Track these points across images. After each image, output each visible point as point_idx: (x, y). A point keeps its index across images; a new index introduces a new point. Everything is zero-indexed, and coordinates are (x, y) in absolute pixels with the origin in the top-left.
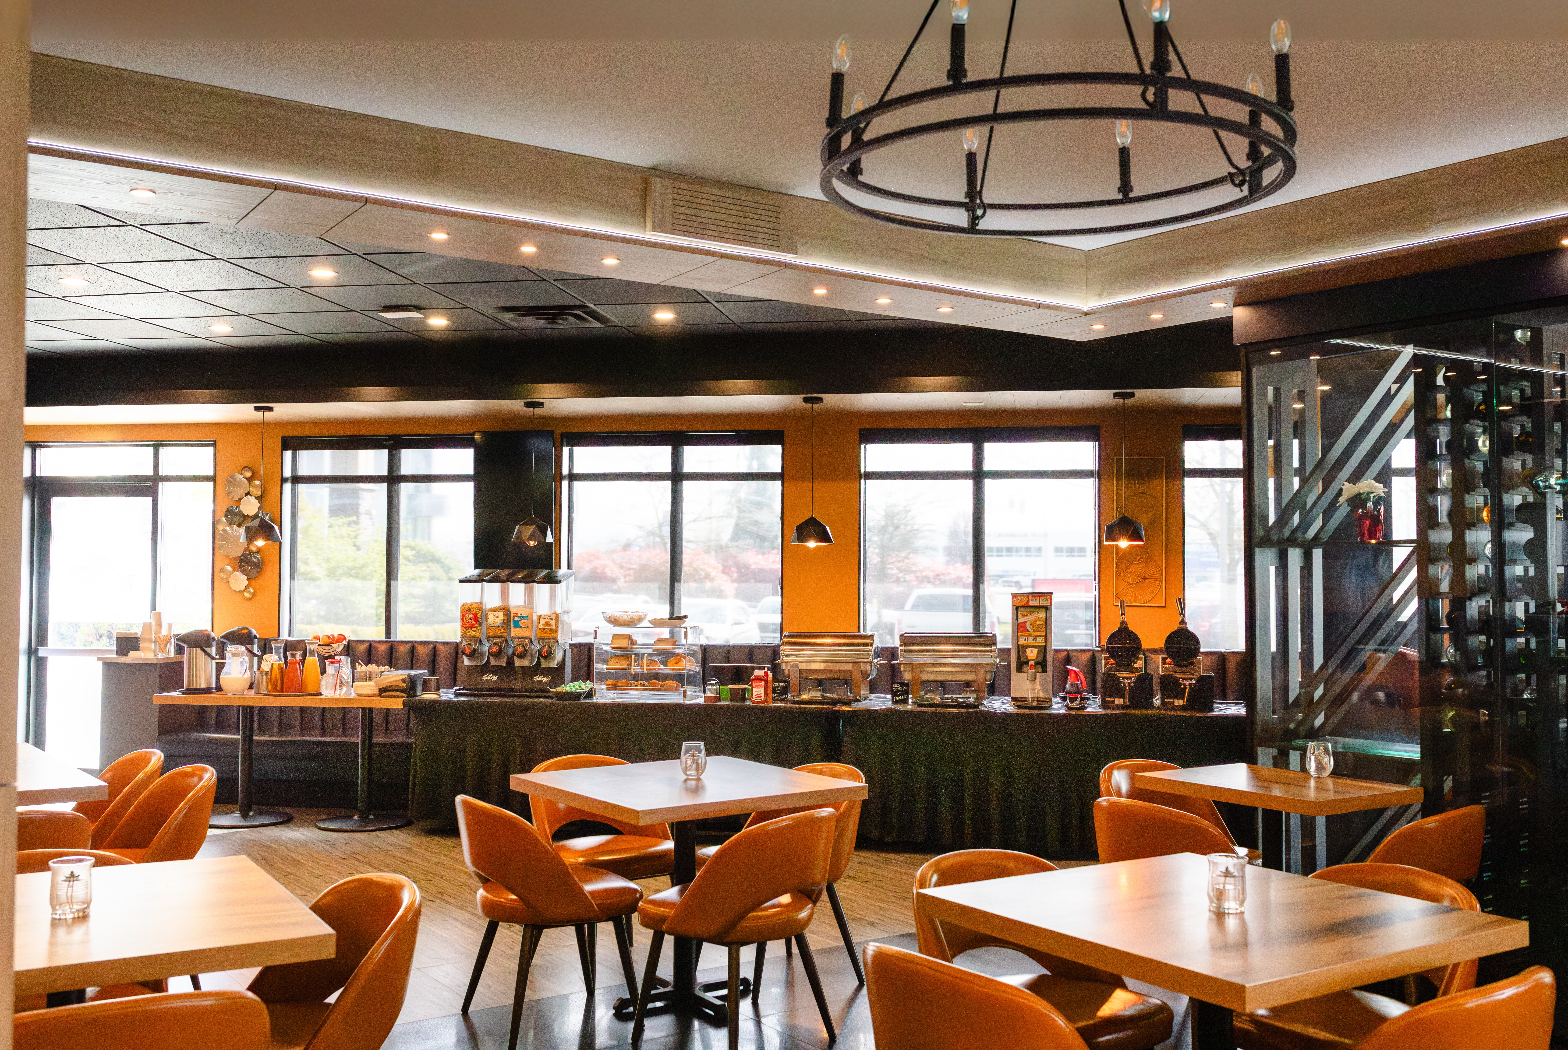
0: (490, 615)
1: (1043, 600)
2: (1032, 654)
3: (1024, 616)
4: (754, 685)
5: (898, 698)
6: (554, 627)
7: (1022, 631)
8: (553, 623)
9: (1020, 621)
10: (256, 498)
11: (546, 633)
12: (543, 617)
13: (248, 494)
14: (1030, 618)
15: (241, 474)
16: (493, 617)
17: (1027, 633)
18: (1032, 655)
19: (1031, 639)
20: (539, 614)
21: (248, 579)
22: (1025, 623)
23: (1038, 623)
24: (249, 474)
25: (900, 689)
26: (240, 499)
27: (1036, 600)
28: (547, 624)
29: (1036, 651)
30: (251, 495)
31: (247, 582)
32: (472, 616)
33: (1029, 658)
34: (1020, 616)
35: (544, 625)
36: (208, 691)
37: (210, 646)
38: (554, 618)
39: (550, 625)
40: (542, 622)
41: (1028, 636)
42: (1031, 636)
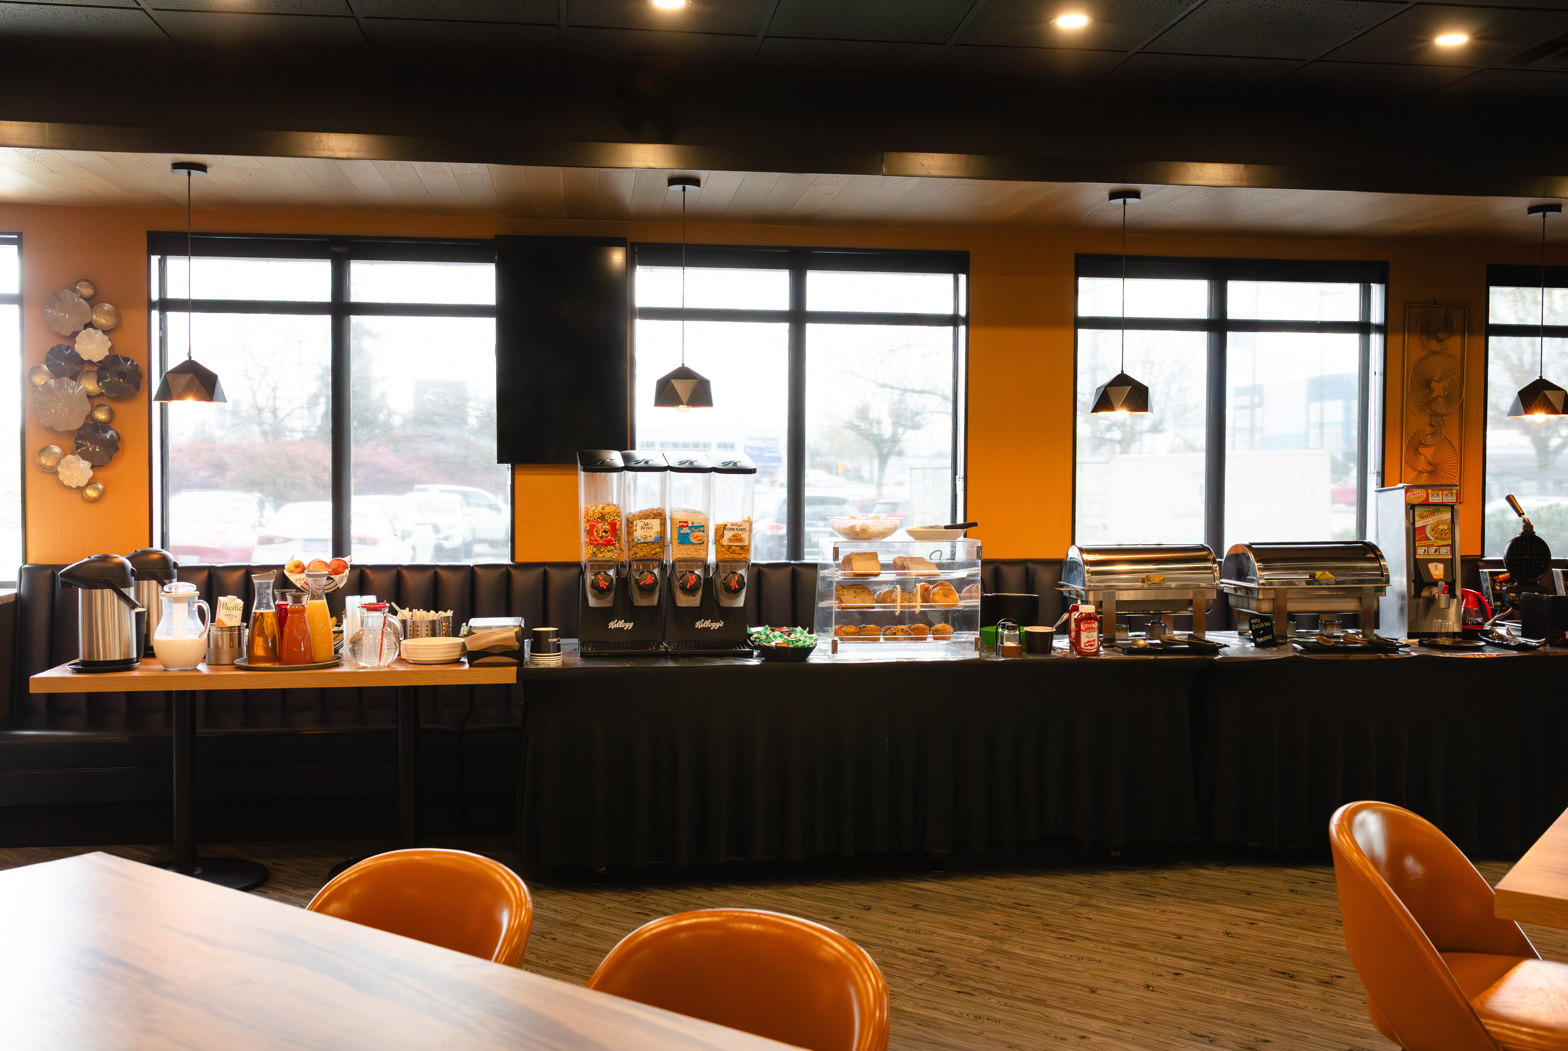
0: (639, 524)
1: (1447, 495)
2: (1437, 571)
3: (1422, 517)
4: (1082, 627)
5: (1261, 640)
6: (746, 543)
7: (1420, 540)
8: (745, 535)
9: (1418, 525)
10: (105, 332)
11: (733, 552)
12: (729, 526)
13: (90, 325)
14: (1430, 521)
15: (75, 291)
16: (642, 528)
17: (1428, 543)
18: (1437, 573)
19: (1432, 550)
20: (721, 522)
21: (92, 467)
22: (1424, 527)
23: (1441, 527)
24: (88, 291)
25: (1262, 625)
26: (75, 334)
27: (1438, 495)
28: (736, 538)
29: (1441, 566)
30: (94, 328)
31: (91, 473)
32: (607, 527)
33: (1435, 577)
34: (1417, 518)
35: (730, 540)
36: (125, 665)
37: (128, 585)
38: (747, 529)
39: (741, 540)
40: (728, 535)
41: (1428, 546)
42: (1432, 545)
